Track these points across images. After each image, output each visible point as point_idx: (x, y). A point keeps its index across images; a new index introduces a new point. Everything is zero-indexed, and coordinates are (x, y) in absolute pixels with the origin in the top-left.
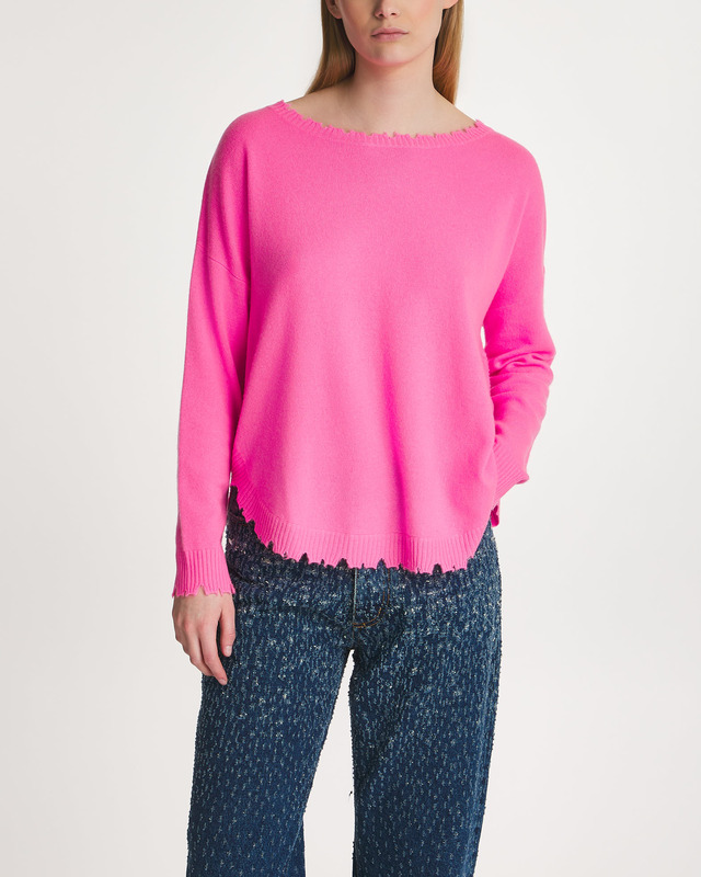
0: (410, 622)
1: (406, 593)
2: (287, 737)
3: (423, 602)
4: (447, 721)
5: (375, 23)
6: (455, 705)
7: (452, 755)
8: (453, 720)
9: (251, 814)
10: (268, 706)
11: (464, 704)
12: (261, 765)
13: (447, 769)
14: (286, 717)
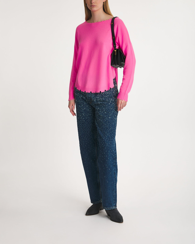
0: (95, 102)
1: (94, 97)
2: (86, 121)
3: (96, 99)
4: (104, 117)
5: (91, 4)
6: (105, 114)
7: (105, 123)
8: (105, 117)
9: (83, 133)
10: (81, 116)
11: (107, 114)
12: (83, 125)
13: (104, 125)
14: (84, 118)
